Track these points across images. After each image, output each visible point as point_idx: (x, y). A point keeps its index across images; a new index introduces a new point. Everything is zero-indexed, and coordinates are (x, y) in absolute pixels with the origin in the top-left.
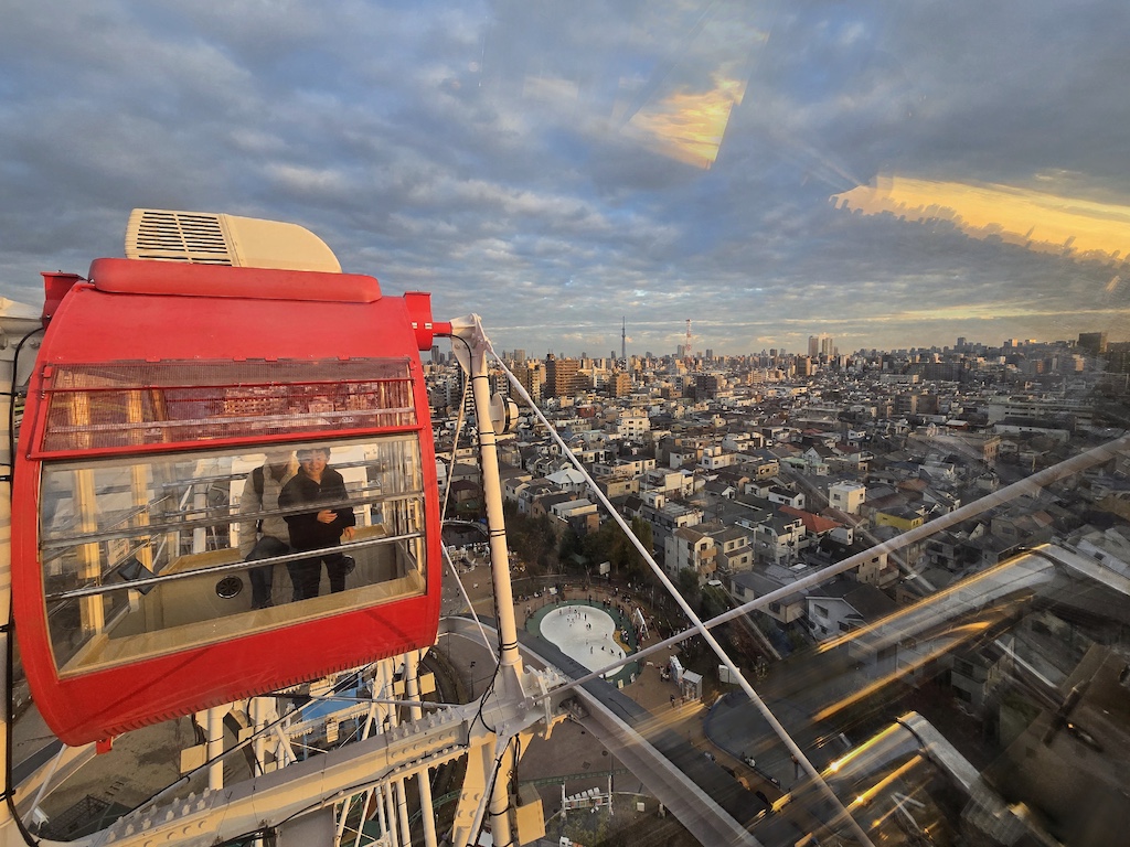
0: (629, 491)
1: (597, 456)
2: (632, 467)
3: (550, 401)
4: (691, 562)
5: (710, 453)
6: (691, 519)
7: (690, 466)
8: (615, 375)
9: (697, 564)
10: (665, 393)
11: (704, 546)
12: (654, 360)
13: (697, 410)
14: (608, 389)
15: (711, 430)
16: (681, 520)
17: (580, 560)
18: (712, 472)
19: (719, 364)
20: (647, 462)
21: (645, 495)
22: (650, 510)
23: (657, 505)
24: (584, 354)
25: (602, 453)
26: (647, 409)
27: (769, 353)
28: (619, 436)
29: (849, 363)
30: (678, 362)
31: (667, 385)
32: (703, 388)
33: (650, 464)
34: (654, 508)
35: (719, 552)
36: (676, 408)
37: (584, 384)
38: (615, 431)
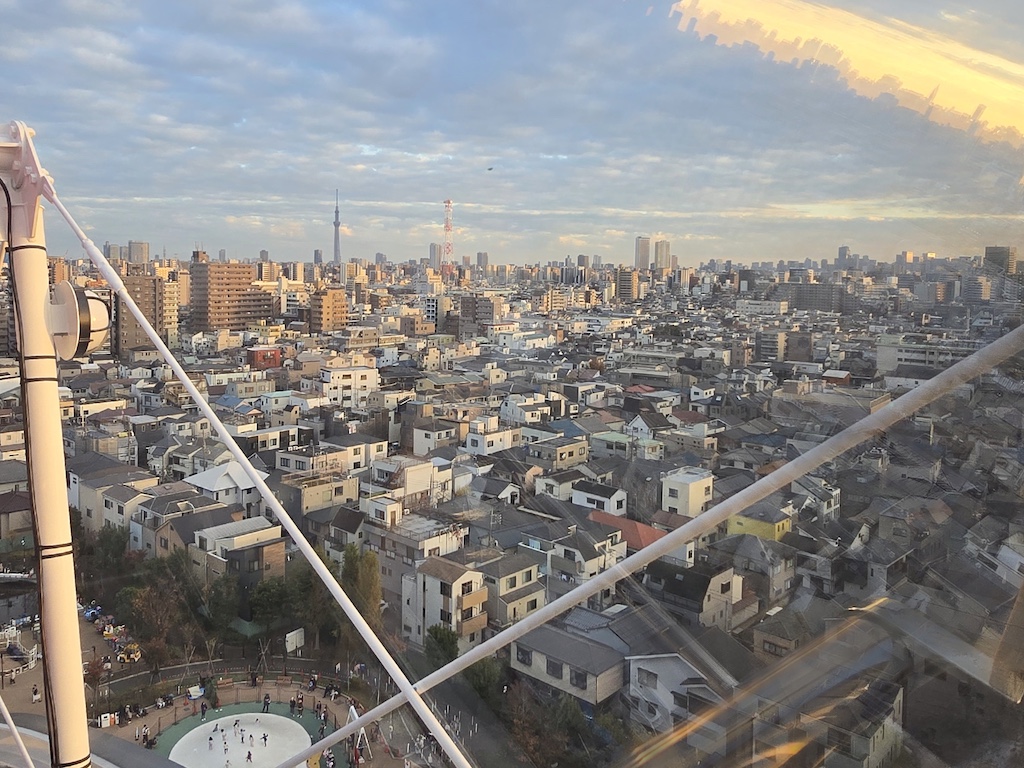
0: (341, 499)
1: (285, 439)
2: (348, 456)
3: (198, 338)
4: (446, 616)
5: (481, 427)
6: (448, 543)
7: (446, 452)
8: (319, 295)
9: (456, 617)
10: (408, 326)
11: (467, 588)
12: (390, 269)
13: (461, 355)
14: (306, 317)
15: (483, 391)
16: (428, 545)
17: (248, 629)
18: (481, 460)
19: (499, 277)
20: (373, 447)
21: (368, 506)
22: (377, 531)
23: (388, 520)
24: (264, 254)
25: (293, 431)
26: (376, 353)
27: (575, 261)
28: (326, 401)
29: (694, 282)
30: (430, 271)
31: (412, 311)
32: (471, 316)
33: (379, 449)
34: (382, 527)
35: (493, 594)
36: (424, 351)
37: (263, 309)
38: (317, 392)
